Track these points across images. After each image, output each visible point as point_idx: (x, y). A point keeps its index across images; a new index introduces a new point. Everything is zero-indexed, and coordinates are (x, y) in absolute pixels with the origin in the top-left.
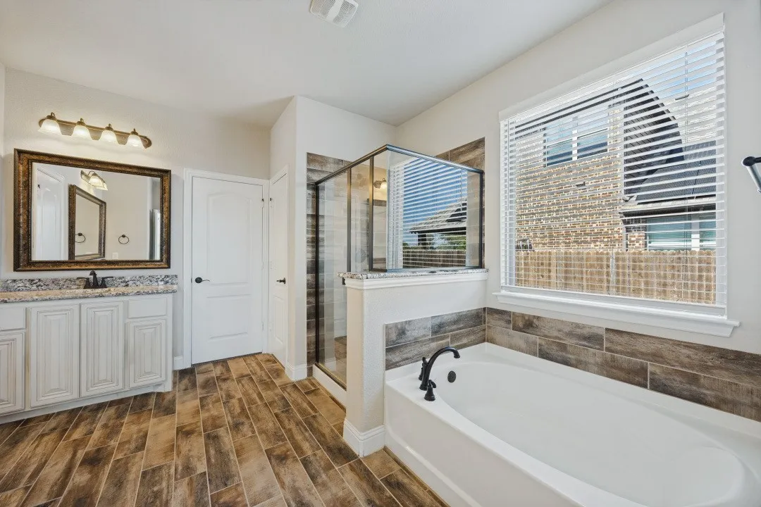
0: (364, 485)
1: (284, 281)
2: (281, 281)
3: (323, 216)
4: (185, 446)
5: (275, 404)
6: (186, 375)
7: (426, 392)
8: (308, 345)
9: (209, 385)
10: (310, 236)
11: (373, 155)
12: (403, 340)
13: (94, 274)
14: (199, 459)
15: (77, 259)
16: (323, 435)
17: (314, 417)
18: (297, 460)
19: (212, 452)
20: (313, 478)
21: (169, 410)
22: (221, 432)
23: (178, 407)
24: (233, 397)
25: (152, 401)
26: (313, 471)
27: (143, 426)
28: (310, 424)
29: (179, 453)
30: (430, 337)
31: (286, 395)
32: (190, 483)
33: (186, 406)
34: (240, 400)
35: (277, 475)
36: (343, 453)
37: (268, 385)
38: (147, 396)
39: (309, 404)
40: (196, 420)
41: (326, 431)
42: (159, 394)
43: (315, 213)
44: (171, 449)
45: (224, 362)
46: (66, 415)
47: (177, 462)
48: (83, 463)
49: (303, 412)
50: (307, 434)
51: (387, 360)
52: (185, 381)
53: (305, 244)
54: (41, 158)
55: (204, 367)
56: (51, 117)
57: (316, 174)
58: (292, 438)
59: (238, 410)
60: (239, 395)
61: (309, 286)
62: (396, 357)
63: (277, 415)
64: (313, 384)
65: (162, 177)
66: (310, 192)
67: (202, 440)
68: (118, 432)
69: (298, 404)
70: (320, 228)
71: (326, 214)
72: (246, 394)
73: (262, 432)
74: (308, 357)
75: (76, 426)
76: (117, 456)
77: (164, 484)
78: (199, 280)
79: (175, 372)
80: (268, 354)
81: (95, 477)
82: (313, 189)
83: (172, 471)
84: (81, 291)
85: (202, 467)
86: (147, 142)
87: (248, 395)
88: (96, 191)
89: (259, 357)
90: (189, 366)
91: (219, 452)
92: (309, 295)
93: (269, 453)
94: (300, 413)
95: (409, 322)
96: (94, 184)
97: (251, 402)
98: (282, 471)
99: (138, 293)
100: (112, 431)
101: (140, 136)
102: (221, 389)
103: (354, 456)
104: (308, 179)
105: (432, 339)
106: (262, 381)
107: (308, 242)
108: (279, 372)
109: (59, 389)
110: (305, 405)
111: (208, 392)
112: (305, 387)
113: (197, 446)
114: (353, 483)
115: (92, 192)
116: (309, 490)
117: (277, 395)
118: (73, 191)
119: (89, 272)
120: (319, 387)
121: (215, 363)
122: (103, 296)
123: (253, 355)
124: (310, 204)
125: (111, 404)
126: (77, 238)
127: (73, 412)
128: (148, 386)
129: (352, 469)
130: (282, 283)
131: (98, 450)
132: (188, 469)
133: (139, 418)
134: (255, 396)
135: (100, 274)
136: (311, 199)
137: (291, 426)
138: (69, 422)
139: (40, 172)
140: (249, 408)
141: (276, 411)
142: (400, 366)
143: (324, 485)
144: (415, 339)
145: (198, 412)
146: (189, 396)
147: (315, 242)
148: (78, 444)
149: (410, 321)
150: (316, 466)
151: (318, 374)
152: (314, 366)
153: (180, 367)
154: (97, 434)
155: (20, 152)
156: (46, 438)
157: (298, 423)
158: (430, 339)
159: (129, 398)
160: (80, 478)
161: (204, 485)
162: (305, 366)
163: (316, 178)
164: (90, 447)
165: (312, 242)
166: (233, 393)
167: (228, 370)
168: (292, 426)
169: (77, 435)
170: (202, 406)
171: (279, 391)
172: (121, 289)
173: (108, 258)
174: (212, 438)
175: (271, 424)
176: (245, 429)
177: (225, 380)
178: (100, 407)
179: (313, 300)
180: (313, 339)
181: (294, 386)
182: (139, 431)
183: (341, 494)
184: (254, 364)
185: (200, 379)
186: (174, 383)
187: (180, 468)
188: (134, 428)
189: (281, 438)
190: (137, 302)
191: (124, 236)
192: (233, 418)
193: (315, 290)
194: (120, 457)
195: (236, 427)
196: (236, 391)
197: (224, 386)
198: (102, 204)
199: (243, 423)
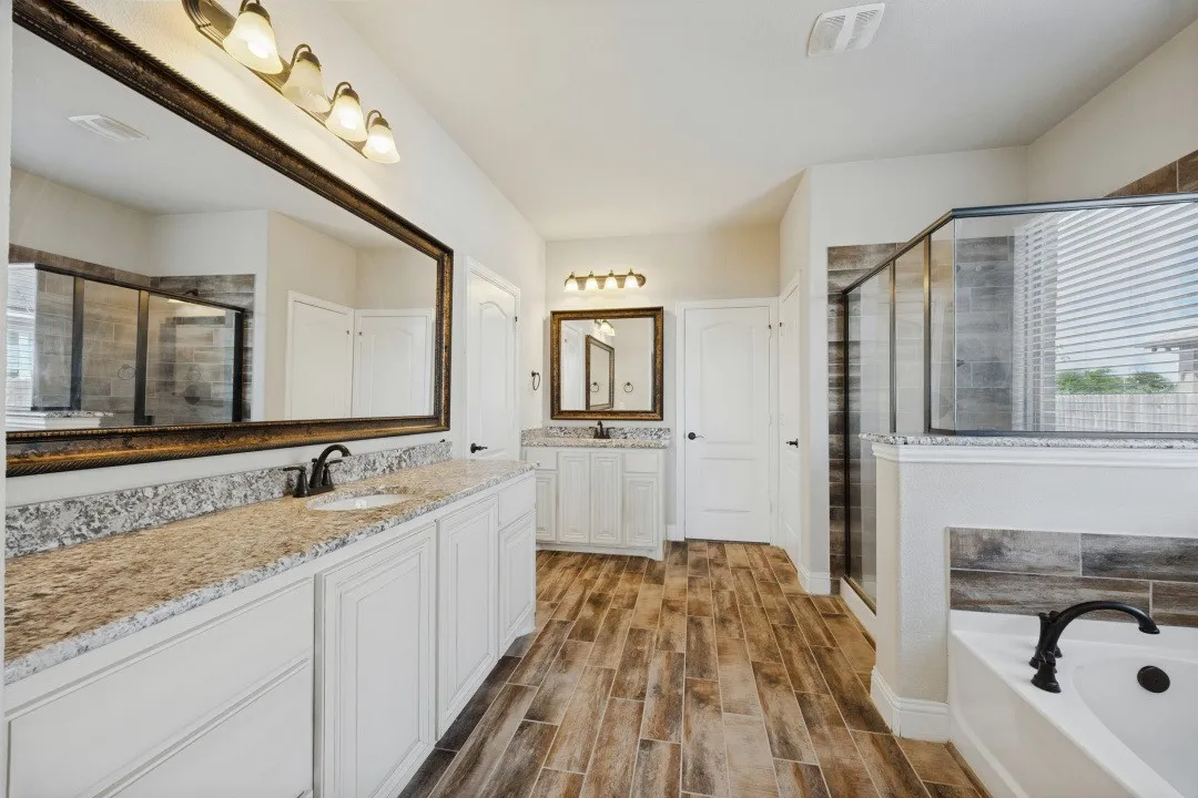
0: (891, 773)
1: (796, 443)
2: (791, 443)
3: (857, 343)
4: (669, 620)
5: (775, 614)
6: (679, 547)
7: (1035, 671)
8: (832, 544)
9: (699, 565)
10: (835, 375)
11: (930, 233)
12: (996, 565)
13: (600, 424)
14: (680, 638)
15: (591, 409)
16: (838, 679)
17: (829, 650)
18: (790, 691)
19: (693, 638)
20: (808, 721)
21: (658, 579)
22: (706, 621)
23: (666, 580)
24: (724, 588)
25: (645, 566)
26: (811, 715)
27: (635, 586)
28: (821, 656)
29: (662, 625)
30: (1079, 574)
31: (793, 609)
32: (669, 657)
33: (675, 581)
34: (732, 593)
35: (762, 696)
36: (864, 715)
37: (772, 588)
38: (641, 559)
39: (826, 630)
40: (682, 598)
41: (845, 677)
42: (651, 561)
43: (842, 339)
44: (654, 619)
45: (720, 544)
46: (579, 557)
47: (657, 632)
48: (590, 600)
49: (813, 638)
50: (813, 668)
51: (952, 591)
52: (677, 555)
53: (826, 388)
54: (567, 315)
55: (698, 544)
56: (572, 277)
57: (844, 277)
58: (790, 662)
59: (727, 604)
60: (731, 588)
61: (832, 454)
62: (976, 593)
63: (775, 629)
64: (838, 607)
65: (654, 316)
66: (834, 307)
67: (685, 621)
68: (615, 585)
69: (808, 625)
70: (852, 363)
71: (863, 338)
72: (740, 589)
73: (752, 640)
74: (831, 562)
75: (587, 568)
76: (612, 605)
77: (646, 647)
78: (692, 436)
79: (667, 543)
80: (778, 549)
81: (597, 615)
82: (840, 302)
83: (655, 638)
84: (591, 440)
85: (681, 648)
86: (642, 280)
87: (743, 591)
88: (607, 337)
89: (765, 549)
90: (683, 540)
91: (700, 639)
92: (833, 466)
93: (756, 667)
94: (809, 638)
95: (1013, 535)
96: (603, 331)
97: (745, 601)
98: (768, 694)
99: (633, 446)
100: (612, 583)
101: (636, 275)
102: (713, 575)
103: (884, 728)
104: (831, 287)
105: (1083, 580)
106: (763, 580)
107: (830, 385)
108: (789, 575)
109: (575, 530)
110: (819, 630)
111: (698, 574)
112: (824, 606)
113: (679, 625)
114: (872, 760)
115: (603, 341)
116: (800, 734)
117: (780, 604)
118: (589, 339)
119: (597, 422)
120: (847, 613)
121: (710, 542)
122: (605, 447)
123: (758, 544)
124: (834, 326)
125: (613, 557)
126: (593, 388)
127: (586, 556)
128: (641, 548)
129: (874, 741)
130: (794, 446)
131: (600, 595)
132: (668, 644)
133: (632, 579)
134: (751, 595)
135: (606, 424)
136: (834, 318)
137: (790, 649)
138: (583, 563)
139: (567, 327)
140: (741, 607)
141: (776, 622)
142: (988, 611)
143: (823, 737)
144: (1031, 569)
145: (684, 592)
146: (677, 572)
147: (844, 384)
148: (588, 584)
149: (1013, 533)
150: (817, 710)
151: (848, 594)
152: (843, 581)
153: (673, 538)
154: (600, 581)
155: (554, 313)
156: (568, 571)
157: (802, 649)
158: (1077, 580)
159: (626, 557)
160: (587, 612)
161: (681, 665)
162: (827, 576)
163: (843, 283)
164: (594, 590)
165: (839, 385)
166: (725, 583)
167: (724, 554)
168: (793, 648)
169: (587, 575)
170: (690, 586)
171: (784, 599)
172: (621, 441)
173: (615, 409)
174: (695, 624)
175: (764, 636)
176: (733, 628)
177: (718, 565)
178: (603, 558)
179: (840, 475)
180: (841, 537)
181: (808, 600)
182: (632, 590)
183: (846, 762)
184: (756, 556)
185: (692, 556)
186: (666, 555)
187: (661, 640)
188: (628, 586)
189: (774, 656)
190: (631, 454)
191: (628, 384)
192: (721, 610)
193: (844, 461)
194: (615, 607)
195: (723, 622)
196: (729, 582)
197: (717, 572)
198: (611, 350)
199: (730, 621)
